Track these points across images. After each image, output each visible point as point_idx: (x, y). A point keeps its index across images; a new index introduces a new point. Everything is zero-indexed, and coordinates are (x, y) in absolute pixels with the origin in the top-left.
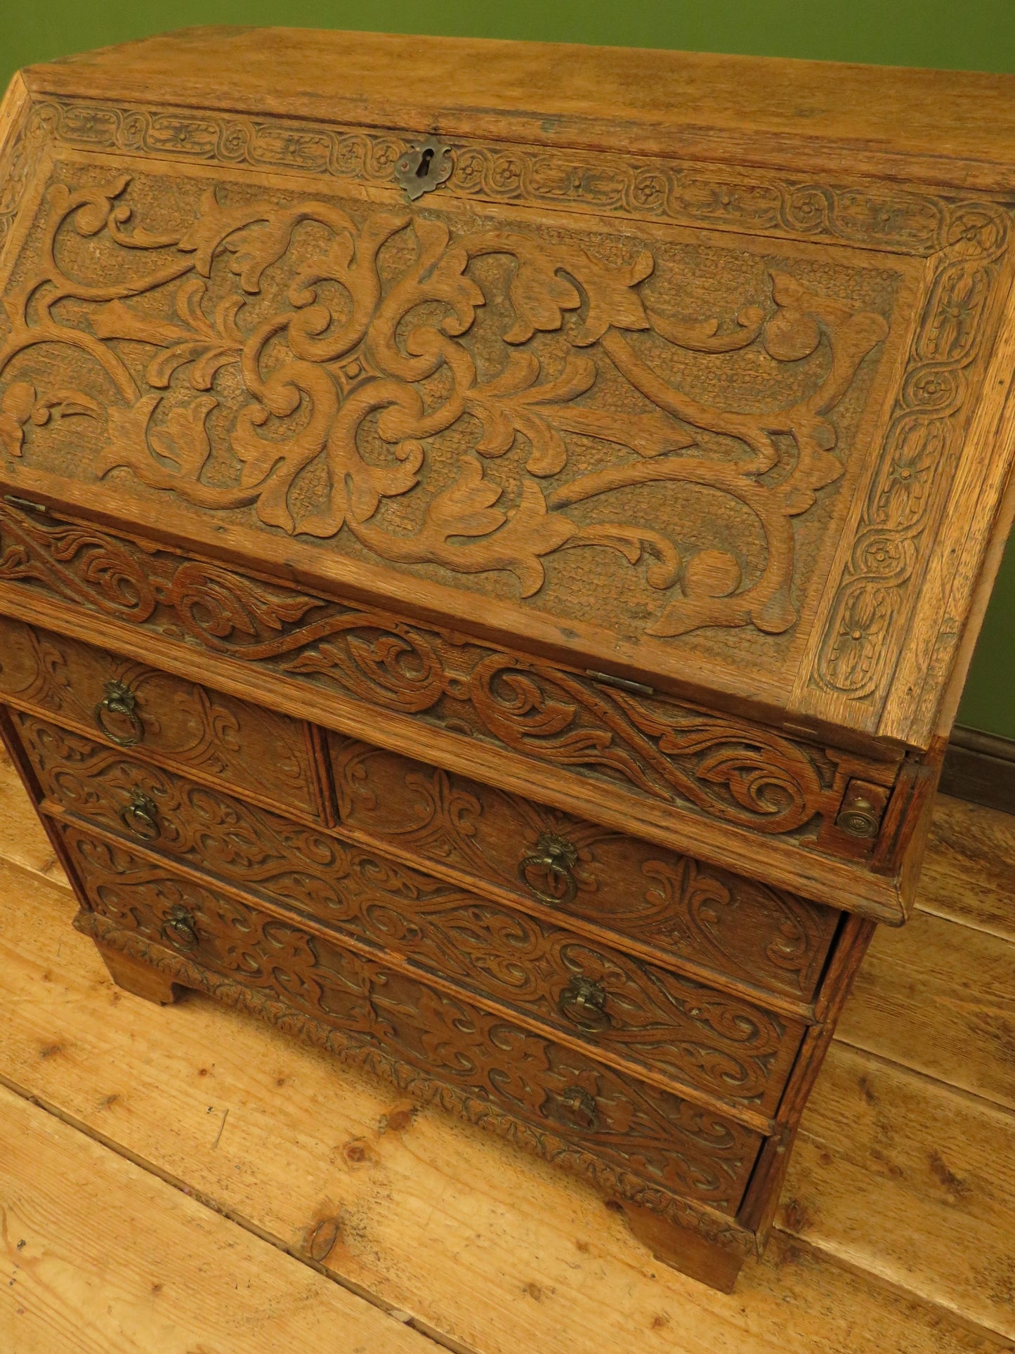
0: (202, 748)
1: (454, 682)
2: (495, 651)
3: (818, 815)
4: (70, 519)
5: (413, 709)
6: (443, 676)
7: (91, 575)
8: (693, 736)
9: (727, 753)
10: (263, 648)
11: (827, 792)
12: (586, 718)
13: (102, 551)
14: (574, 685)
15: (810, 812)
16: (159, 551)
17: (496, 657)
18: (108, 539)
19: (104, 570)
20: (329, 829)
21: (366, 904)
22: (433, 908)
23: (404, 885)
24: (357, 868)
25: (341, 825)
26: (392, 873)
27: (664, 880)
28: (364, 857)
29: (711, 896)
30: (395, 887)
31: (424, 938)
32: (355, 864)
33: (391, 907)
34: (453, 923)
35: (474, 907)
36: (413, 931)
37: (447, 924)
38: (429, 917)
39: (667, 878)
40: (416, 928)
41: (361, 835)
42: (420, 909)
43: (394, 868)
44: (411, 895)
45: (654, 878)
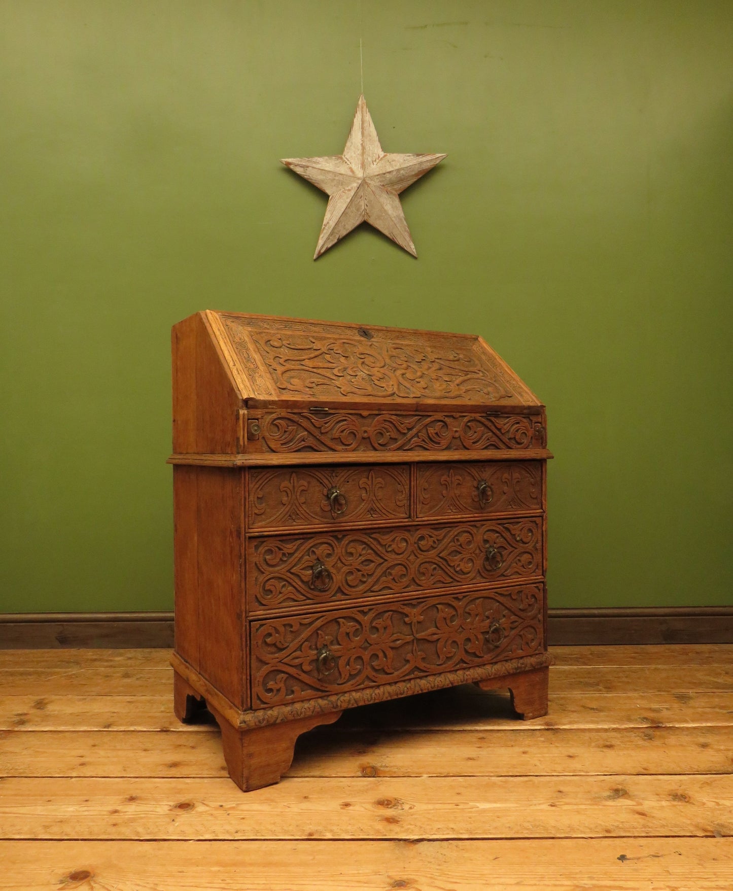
0: (367, 505)
1: (456, 431)
2: (465, 416)
3: (532, 437)
4: (337, 411)
5: (444, 447)
6: (453, 431)
7: (337, 435)
8: (508, 425)
9: (514, 427)
10: (399, 443)
11: (532, 429)
12: (486, 430)
13: (345, 422)
14: (483, 420)
15: (530, 437)
16: (369, 415)
17: (466, 418)
18: (349, 416)
19: (342, 432)
20: (414, 521)
21: (417, 566)
22: (443, 548)
23: (434, 542)
24: (416, 545)
25: (417, 518)
26: (429, 538)
27: (508, 481)
28: (419, 536)
29: (517, 480)
30: (430, 546)
31: (438, 571)
32: (415, 543)
33: (427, 560)
34: (450, 551)
35: (456, 536)
36: (435, 569)
37: (448, 554)
38: (441, 555)
39: (508, 479)
40: (435, 566)
41: (424, 518)
42: (438, 552)
43: (430, 534)
44: (435, 546)
45: (506, 482)
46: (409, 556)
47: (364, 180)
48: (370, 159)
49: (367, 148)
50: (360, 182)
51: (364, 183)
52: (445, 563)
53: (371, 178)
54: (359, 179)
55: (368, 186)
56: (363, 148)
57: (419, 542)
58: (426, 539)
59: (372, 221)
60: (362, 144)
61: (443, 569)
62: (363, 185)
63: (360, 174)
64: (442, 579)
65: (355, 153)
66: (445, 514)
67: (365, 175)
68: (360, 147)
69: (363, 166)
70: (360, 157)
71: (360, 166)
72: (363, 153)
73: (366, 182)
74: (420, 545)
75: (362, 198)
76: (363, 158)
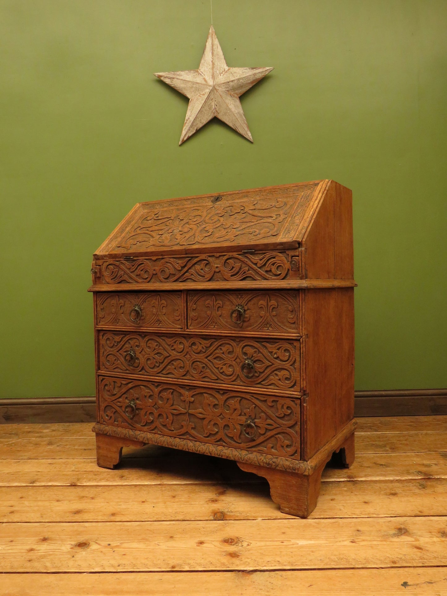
2: (225, 255)
4: (138, 258)
5: (208, 279)
6: (214, 267)
7: (139, 273)
10: (176, 277)
13: (143, 265)
16: (157, 259)
17: (225, 257)
18: (145, 260)
19: (142, 270)
20: (185, 331)
21: (191, 363)
22: (209, 353)
23: (202, 347)
24: (190, 348)
25: (188, 329)
26: (199, 344)
27: (263, 306)
28: (192, 342)
29: (273, 306)
30: (200, 350)
31: (206, 369)
32: (190, 347)
33: (198, 360)
34: (214, 357)
35: (220, 346)
36: (204, 367)
37: (213, 358)
38: (208, 358)
39: (264, 305)
40: (204, 365)
41: (193, 330)
42: (206, 356)
43: (200, 342)
44: (204, 351)
45: (261, 307)
46: (185, 355)
47: (214, 87)
48: (218, 72)
49: (216, 63)
50: (211, 88)
51: (214, 89)
52: (211, 364)
53: (219, 85)
54: (210, 86)
55: (217, 91)
56: (213, 64)
57: (193, 346)
58: (197, 345)
59: (220, 117)
60: (212, 61)
61: (210, 369)
62: (213, 91)
63: (211, 82)
64: (209, 376)
65: (207, 68)
66: (209, 329)
67: (214, 83)
68: (211, 63)
69: (213, 77)
70: (211, 71)
71: (211, 77)
72: (213, 68)
73: (215, 89)
74: (193, 348)
75: (213, 100)
76: (213, 72)
